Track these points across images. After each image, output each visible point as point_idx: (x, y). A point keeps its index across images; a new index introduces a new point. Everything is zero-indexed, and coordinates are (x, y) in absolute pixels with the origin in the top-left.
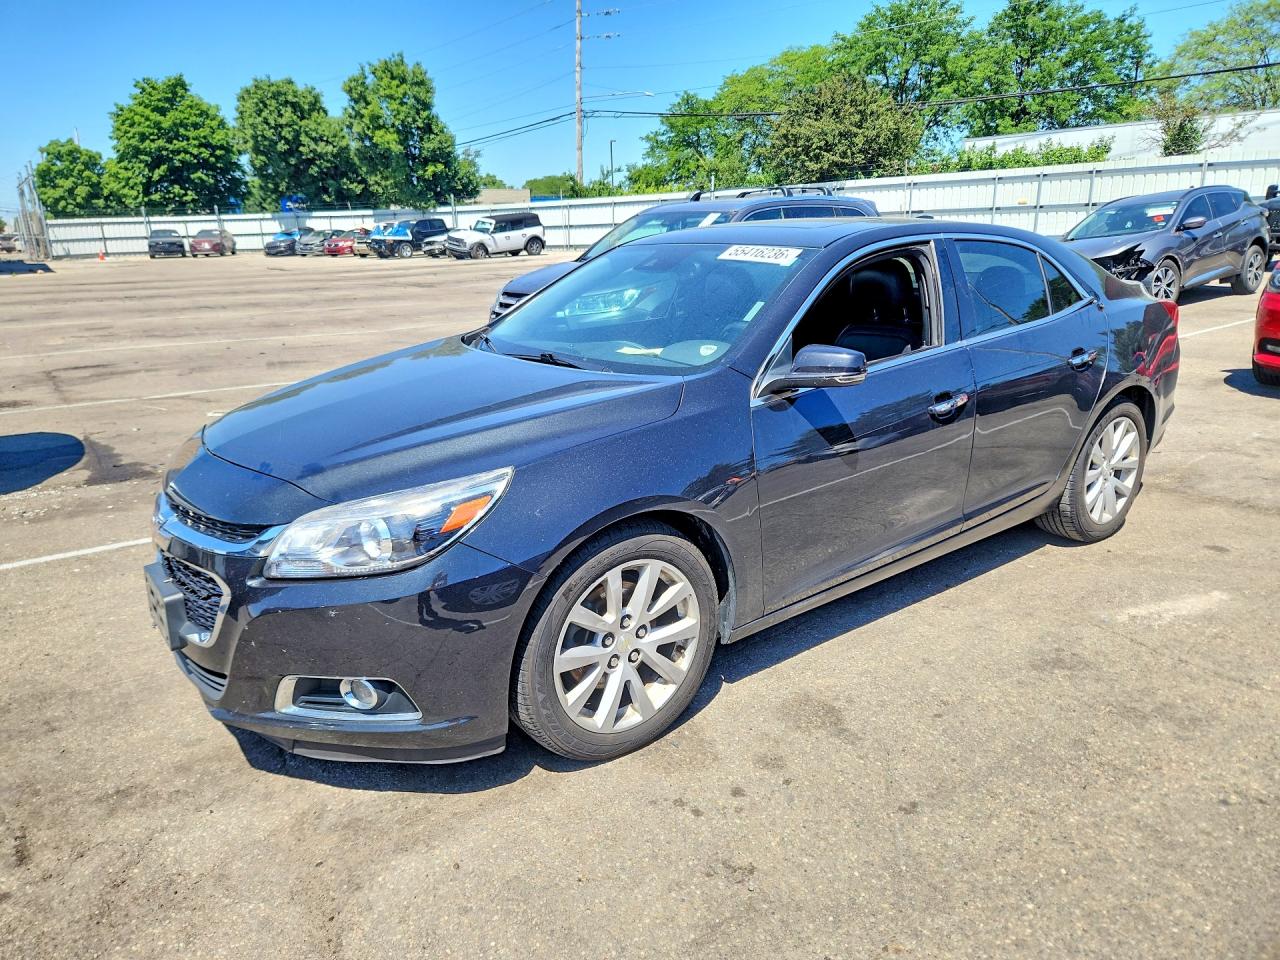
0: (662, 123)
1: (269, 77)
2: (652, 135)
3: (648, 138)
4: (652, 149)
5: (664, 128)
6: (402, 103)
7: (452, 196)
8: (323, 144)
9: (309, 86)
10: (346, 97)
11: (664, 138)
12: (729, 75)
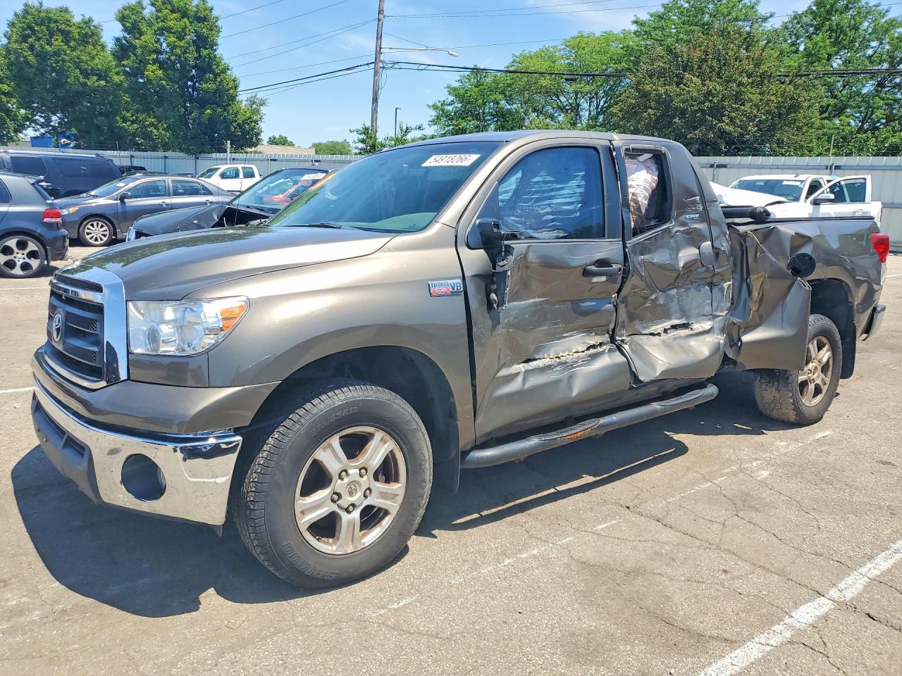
0: (450, 93)
1: (41, 4)
2: (440, 104)
3: (435, 107)
4: (438, 117)
5: (451, 98)
6: (180, 38)
7: (229, 142)
8: (95, 78)
9: (87, 17)
10: (119, 26)
11: (450, 108)
12: (518, 54)
